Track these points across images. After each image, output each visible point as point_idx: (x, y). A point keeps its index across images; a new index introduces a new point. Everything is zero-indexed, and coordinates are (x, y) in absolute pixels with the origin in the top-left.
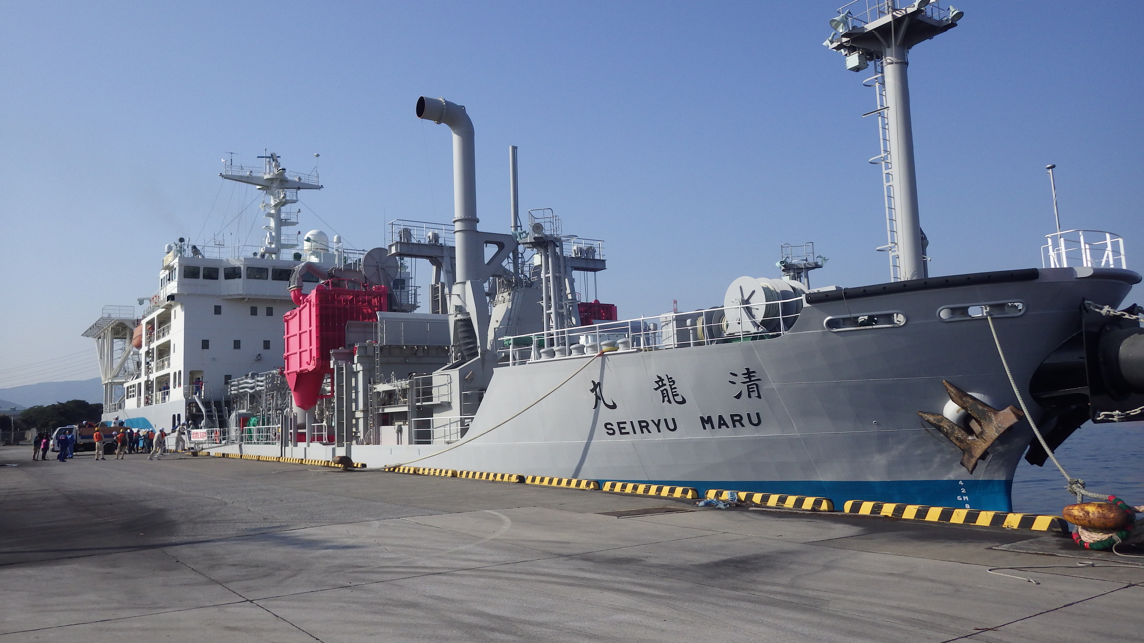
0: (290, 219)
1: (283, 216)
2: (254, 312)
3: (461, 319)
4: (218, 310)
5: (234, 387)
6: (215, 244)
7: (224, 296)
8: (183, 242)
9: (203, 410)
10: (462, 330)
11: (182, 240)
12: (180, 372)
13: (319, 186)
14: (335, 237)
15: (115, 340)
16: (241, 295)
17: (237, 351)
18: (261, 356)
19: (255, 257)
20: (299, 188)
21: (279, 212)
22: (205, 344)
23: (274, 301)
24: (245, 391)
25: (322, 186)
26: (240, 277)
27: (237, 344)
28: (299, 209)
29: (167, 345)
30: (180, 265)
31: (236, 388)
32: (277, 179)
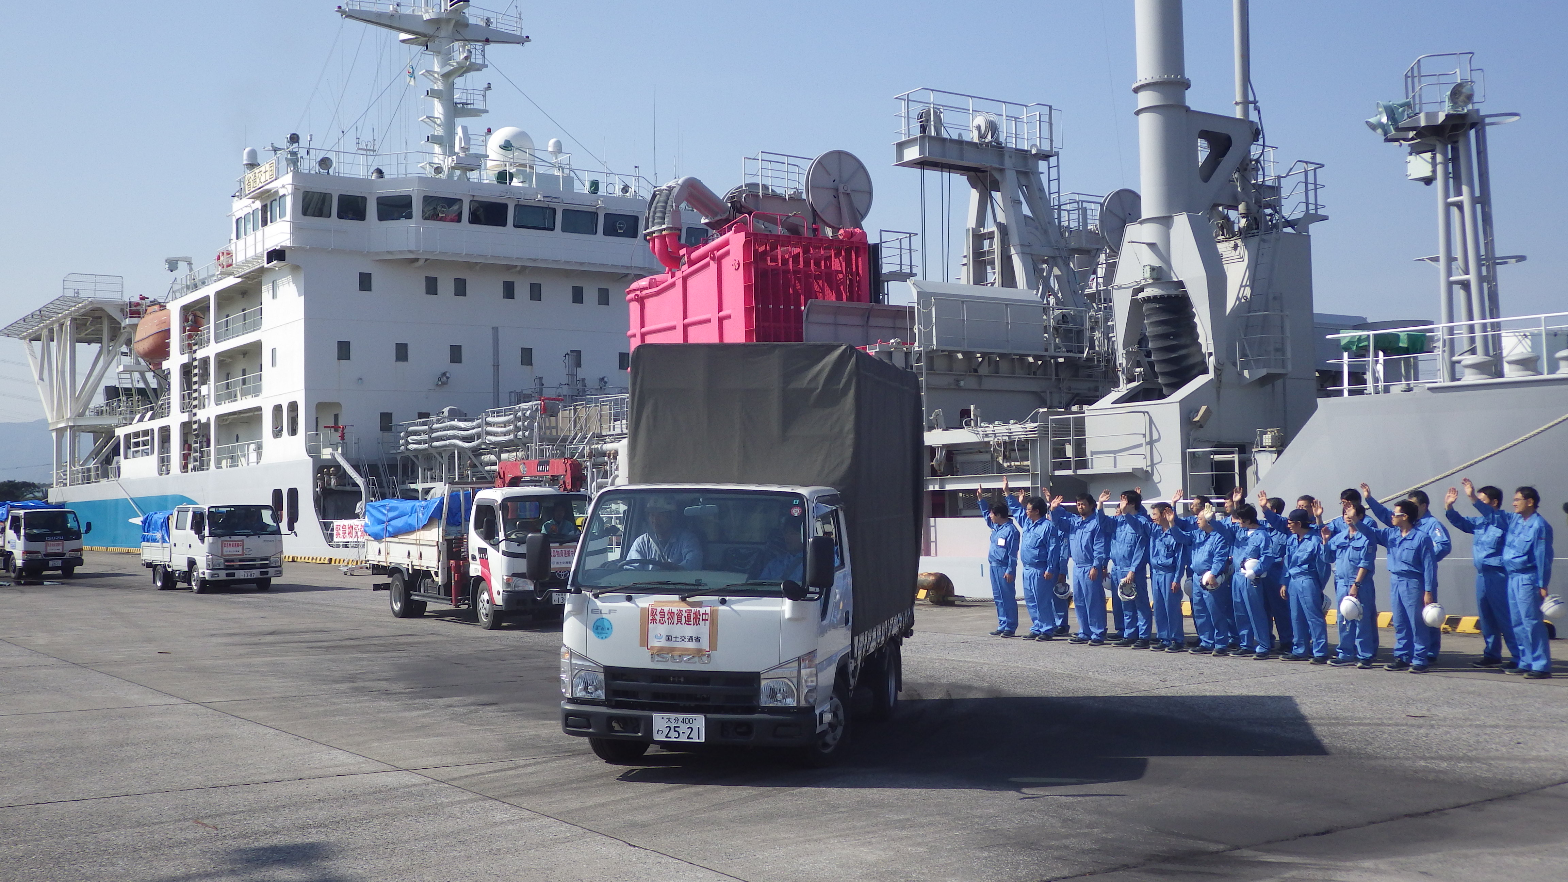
0: (473, 104)
1: (457, 96)
2: (432, 286)
3: (1155, 297)
4: (365, 281)
5: (415, 437)
6: (359, 149)
7: (377, 253)
8: (295, 143)
9: (359, 481)
10: (1158, 319)
11: (294, 138)
12: (293, 406)
13: (521, 37)
14: (552, 142)
15: (77, 344)
16: (411, 252)
17: (400, 364)
18: (448, 375)
19: (438, 176)
20: (487, 41)
21: (451, 87)
22: (344, 350)
23: (470, 266)
24: (450, 445)
25: (527, 37)
26: (409, 216)
27: (402, 353)
28: (489, 84)
29: (252, 352)
30: (296, 189)
31: (426, 437)
32: (448, 21)
